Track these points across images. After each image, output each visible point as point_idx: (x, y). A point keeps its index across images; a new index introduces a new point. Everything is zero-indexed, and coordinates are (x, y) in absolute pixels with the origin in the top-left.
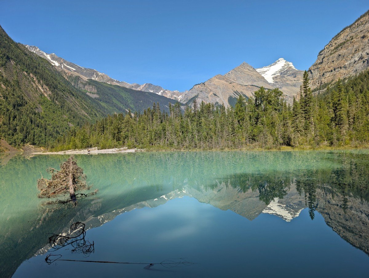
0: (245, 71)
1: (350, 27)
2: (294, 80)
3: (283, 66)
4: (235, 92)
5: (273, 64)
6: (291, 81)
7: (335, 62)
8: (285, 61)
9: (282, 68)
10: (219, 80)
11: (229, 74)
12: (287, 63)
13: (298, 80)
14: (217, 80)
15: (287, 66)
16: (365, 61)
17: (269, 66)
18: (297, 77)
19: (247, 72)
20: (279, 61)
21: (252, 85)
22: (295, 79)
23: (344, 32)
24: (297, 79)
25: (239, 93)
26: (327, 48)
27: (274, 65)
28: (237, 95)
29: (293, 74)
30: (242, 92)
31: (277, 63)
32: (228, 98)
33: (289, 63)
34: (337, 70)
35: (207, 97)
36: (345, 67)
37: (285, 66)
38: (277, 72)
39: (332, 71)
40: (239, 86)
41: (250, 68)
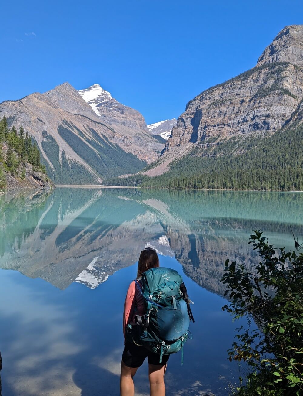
0: (69, 95)
1: (223, 85)
2: (122, 117)
3: (100, 94)
4: (63, 121)
5: (87, 89)
6: (119, 117)
7: (216, 117)
8: (102, 89)
9: (98, 97)
10: (39, 101)
11: (49, 93)
12: (105, 92)
13: (126, 118)
14: (36, 100)
15: (105, 96)
16: (252, 125)
17: (82, 91)
18: (124, 114)
19: (72, 96)
20: (94, 87)
21: (83, 116)
22: (122, 115)
23: (217, 89)
24: (125, 116)
25: (68, 123)
26: (198, 99)
27: (88, 91)
28: (66, 126)
29: (119, 109)
30: (71, 122)
31: (92, 89)
32: (58, 128)
33: (107, 93)
34: (220, 126)
35: (30, 122)
36: (228, 125)
37: (103, 95)
38: (92, 101)
39: (215, 126)
40: (66, 114)
41: (74, 92)
